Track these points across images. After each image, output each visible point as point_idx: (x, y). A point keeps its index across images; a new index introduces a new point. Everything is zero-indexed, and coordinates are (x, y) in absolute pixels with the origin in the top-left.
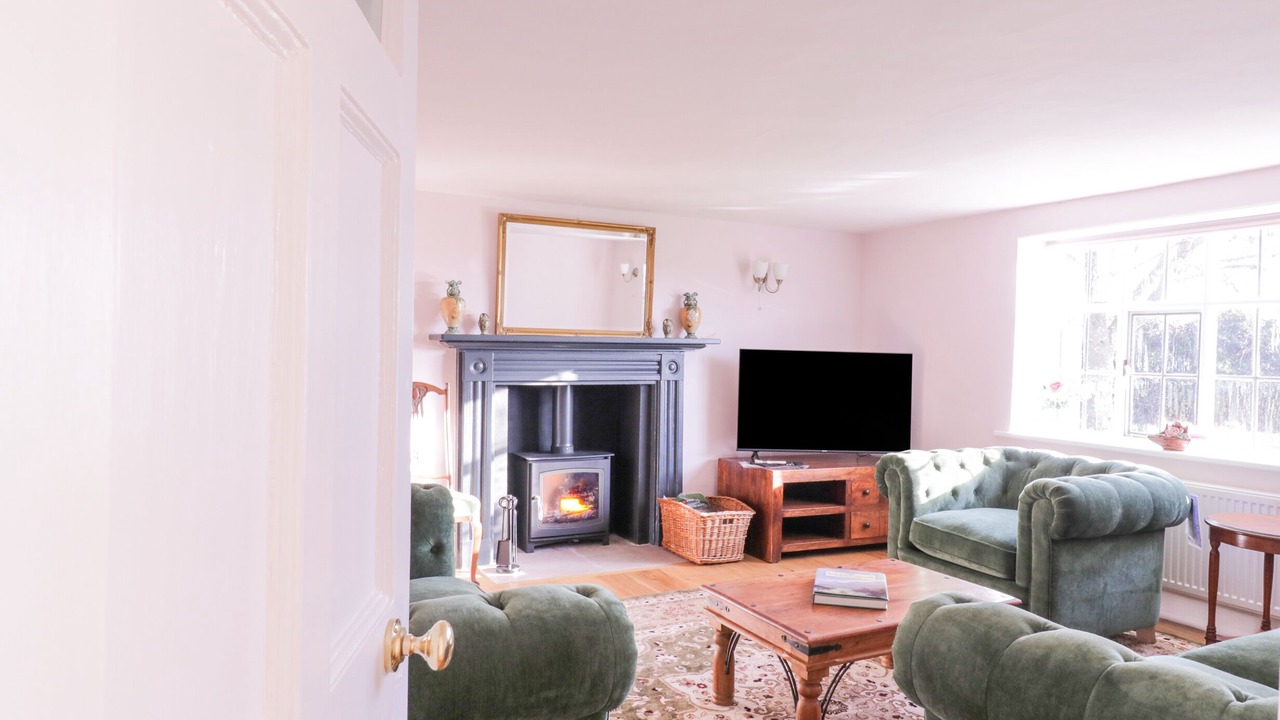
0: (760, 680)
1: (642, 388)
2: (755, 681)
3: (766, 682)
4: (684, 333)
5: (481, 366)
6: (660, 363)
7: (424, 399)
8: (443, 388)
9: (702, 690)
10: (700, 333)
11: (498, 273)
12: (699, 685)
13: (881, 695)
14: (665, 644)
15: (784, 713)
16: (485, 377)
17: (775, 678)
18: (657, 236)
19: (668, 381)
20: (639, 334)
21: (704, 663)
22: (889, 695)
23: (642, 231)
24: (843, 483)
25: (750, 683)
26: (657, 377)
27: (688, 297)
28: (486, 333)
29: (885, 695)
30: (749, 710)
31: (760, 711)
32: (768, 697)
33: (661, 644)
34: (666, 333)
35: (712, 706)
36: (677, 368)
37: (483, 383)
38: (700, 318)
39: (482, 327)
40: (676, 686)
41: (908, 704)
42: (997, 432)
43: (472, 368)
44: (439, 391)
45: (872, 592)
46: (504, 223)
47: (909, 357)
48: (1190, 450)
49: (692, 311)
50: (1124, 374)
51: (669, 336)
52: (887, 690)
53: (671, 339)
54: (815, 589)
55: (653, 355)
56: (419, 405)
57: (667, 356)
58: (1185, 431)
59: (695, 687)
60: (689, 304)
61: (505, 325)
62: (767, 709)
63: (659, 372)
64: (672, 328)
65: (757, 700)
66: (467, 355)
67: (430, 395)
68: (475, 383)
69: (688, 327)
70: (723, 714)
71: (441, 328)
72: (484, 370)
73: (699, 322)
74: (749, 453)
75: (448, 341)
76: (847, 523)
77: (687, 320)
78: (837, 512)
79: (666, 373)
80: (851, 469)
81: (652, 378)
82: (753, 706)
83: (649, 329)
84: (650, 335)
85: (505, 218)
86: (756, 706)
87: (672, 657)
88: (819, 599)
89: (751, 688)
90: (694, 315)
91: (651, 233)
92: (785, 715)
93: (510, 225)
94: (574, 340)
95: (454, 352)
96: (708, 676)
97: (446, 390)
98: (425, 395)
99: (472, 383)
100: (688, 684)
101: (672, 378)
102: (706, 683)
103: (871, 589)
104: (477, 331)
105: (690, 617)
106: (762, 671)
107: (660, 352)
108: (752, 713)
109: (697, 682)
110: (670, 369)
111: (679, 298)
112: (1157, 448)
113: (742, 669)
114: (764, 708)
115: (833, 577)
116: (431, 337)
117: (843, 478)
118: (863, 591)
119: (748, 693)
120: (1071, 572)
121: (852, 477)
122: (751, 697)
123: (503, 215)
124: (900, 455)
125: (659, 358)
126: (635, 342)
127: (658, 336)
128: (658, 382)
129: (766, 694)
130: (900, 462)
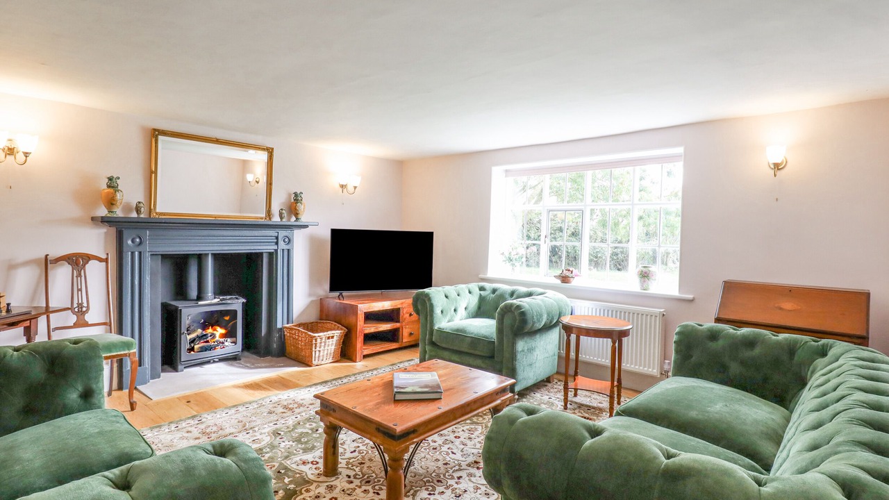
0: (355, 451)
1: (265, 255)
2: (352, 452)
3: (359, 453)
4: (293, 219)
5: (138, 240)
6: (277, 238)
7: (87, 266)
8: (104, 257)
9: (315, 466)
10: (304, 219)
11: (152, 172)
12: (312, 463)
13: (433, 449)
14: (286, 433)
15: (373, 474)
16: (141, 248)
17: (364, 448)
18: (275, 153)
19: (283, 250)
20: (262, 218)
21: (315, 444)
22: (438, 448)
23: (263, 149)
24: (398, 310)
25: (348, 455)
26: (275, 247)
27: (296, 194)
28: (142, 216)
29: (436, 449)
30: (349, 477)
31: (357, 476)
32: (362, 463)
33: (282, 433)
34: (281, 218)
35: (323, 478)
36: (289, 241)
37: (140, 253)
38: (304, 209)
39: (138, 210)
40: (294, 466)
41: (451, 453)
42: (481, 276)
43: (130, 242)
44: (100, 260)
45: (431, 387)
46: (157, 136)
47: (431, 234)
48: (575, 283)
49: (299, 204)
50: (545, 243)
51: (284, 220)
52: (436, 444)
53: (285, 221)
54: (395, 390)
55: (272, 233)
56: (83, 271)
57: (282, 233)
58: (572, 272)
59: (310, 465)
60: (297, 198)
61: (158, 210)
62: (362, 473)
63: (277, 243)
64: (285, 215)
65: (354, 467)
66: (126, 233)
67: (92, 263)
68: (133, 253)
69: (296, 215)
70: (331, 483)
71: (102, 212)
72: (141, 243)
73: (304, 211)
74: (337, 294)
75: (107, 222)
76: (401, 333)
77: (296, 209)
78: (395, 327)
79: (282, 245)
80: (403, 301)
81: (272, 248)
82: (352, 473)
83: (269, 215)
84: (270, 219)
85: (156, 133)
86: (354, 473)
87: (291, 443)
88: (398, 397)
89: (350, 459)
90: (301, 207)
91: (270, 152)
92: (375, 476)
93: (161, 138)
94: (213, 222)
95: (113, 230)
96: (318, 453)
97: (107, 259)
98: (87, 263)
99: (130, 253)
100: (304, 463)
101: (287, 247)
102: (318, 460)
103: (430, 384)
104: (134, 215)
105: (302, 409)
106: (355, 444)
107: (277, 230)
108: (352, 479)
109: (310, 460)
110: (284, 241)
111: (290, 195)
112: (558, 282)
113: (342, 444)
114: (360, 473)
115: (405, 379)
116: (93, 219)
117: (399, 307)
118: (426, 386)
119: (348, 463)
120: (523, 351)
121: (404, 305)
122: (350, 466)
123: (155, 130)
124: (426, 290)
125: (276, 234)
126: (259, 223)
127: (276, 219)
128: (276, 251)
129: (360, 462)
130: (427, 295)
